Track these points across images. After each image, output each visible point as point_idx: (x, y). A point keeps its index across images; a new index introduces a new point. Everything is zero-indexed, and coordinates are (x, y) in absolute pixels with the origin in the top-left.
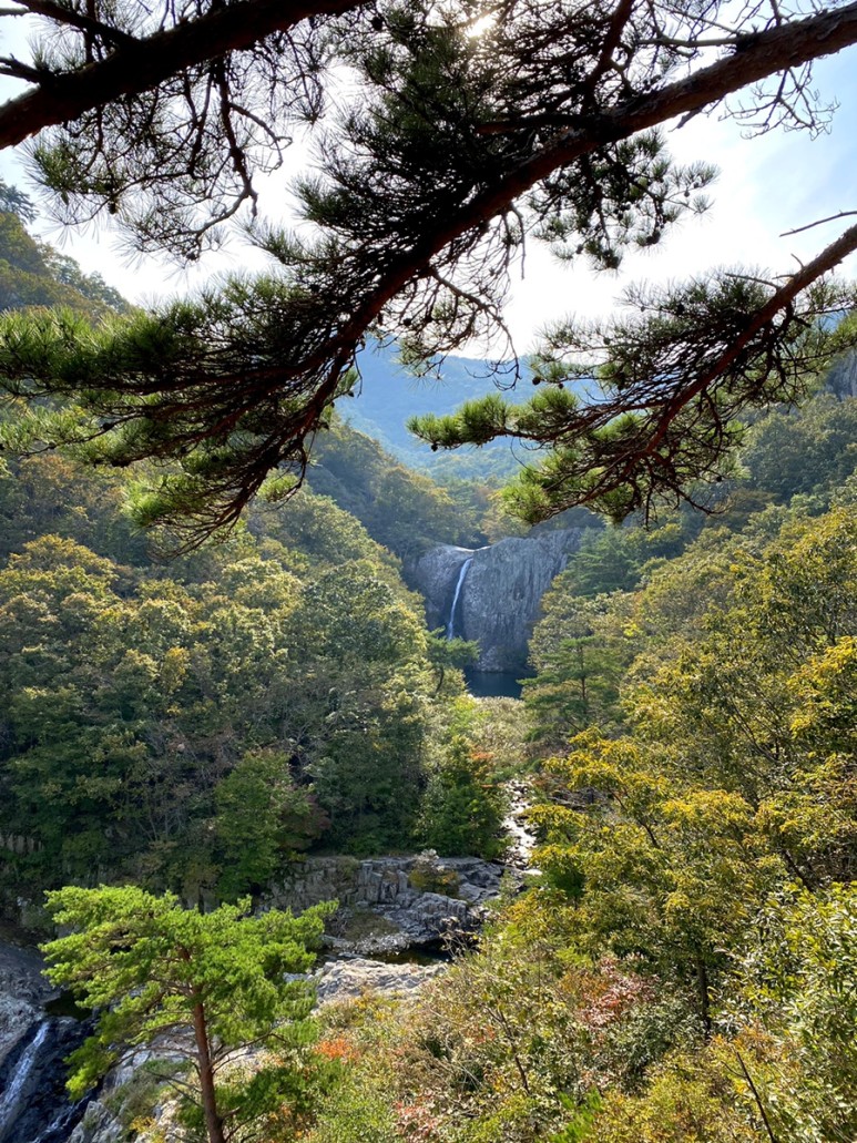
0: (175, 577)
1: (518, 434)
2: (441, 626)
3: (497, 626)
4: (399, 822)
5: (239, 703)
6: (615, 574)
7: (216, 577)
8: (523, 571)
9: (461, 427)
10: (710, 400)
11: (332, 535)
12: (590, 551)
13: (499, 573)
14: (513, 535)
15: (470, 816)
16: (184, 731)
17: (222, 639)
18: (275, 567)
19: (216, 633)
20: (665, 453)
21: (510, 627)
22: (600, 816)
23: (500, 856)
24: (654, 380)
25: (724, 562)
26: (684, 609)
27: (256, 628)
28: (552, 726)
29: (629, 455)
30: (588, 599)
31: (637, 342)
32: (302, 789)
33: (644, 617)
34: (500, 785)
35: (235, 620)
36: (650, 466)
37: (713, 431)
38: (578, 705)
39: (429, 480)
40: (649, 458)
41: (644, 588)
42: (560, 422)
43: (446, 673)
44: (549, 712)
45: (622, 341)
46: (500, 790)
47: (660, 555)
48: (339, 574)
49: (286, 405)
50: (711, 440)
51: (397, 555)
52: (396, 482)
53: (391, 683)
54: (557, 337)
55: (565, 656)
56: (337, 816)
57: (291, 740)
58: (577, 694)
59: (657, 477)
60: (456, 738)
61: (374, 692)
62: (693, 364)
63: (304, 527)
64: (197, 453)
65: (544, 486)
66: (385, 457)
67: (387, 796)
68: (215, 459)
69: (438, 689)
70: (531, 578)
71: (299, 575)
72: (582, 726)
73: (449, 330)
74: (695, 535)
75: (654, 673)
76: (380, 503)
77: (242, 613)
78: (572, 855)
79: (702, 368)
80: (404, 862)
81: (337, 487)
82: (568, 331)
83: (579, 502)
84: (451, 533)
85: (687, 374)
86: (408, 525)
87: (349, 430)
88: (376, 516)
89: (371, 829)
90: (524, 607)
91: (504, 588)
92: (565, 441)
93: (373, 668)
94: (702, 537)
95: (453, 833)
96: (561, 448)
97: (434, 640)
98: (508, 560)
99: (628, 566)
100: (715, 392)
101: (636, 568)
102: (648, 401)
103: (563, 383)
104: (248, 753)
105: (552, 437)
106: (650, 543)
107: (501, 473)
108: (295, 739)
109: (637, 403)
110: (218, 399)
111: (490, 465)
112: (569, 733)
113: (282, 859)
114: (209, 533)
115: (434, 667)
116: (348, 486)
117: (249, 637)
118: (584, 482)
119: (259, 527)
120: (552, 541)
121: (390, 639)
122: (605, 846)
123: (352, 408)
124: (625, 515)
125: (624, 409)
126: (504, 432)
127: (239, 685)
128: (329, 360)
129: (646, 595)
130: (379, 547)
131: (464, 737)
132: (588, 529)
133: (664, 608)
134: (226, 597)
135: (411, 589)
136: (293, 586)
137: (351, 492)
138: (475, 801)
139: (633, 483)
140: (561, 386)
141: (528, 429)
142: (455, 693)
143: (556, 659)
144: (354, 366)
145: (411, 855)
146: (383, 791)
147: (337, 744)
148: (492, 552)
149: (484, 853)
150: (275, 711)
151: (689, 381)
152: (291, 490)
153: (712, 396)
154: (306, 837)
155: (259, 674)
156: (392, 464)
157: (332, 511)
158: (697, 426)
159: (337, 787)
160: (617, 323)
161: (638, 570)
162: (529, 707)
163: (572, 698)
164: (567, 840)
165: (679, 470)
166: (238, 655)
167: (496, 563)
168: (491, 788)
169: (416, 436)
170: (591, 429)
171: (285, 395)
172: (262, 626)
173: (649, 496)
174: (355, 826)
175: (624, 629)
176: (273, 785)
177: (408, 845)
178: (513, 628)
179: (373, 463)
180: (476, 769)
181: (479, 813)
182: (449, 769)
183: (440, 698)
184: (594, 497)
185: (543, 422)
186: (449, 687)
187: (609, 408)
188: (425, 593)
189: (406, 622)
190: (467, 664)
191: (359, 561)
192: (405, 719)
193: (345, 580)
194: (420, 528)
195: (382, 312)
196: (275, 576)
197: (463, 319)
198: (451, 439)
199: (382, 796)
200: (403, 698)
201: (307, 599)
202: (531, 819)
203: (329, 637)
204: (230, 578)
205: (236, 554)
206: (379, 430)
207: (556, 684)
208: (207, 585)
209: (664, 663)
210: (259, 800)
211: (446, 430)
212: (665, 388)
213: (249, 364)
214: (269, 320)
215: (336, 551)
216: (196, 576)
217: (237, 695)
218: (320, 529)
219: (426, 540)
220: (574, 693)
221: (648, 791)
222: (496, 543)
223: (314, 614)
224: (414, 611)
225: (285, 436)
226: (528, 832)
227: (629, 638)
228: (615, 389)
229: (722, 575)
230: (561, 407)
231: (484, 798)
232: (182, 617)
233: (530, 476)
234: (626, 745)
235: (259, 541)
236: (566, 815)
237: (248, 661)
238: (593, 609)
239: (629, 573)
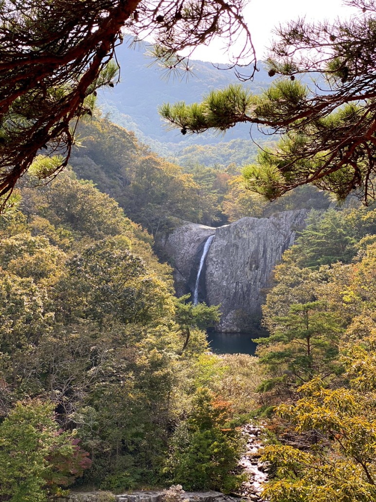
1: (256, 121)
2: (187, 293)
3: (235, 293)
4: (150, 462)
5: (12, 359)
6: (336, 249)
8: (258, 246)
9: (207, 114)
11: (92, 214)
12: (315, 229)
13: (237, 248)
14: (249, 215)
15: (211, 455)
18: (44, 242)
21: (246, 295)
22: (321, 454)
23: (237, 490)
24: (374, 74)
27: (27, 294)
28: (282, 378)
29: (351, 140)
30: (313, 270)
31: (359, 40)
32: (66, 433)
33: (360, 285)
34: (237, 429)
35: (8, 288)
36: (369, 150)
38: (304, 361)
39: (178, 167)
40: (368, 143)
41: (360, 261)
42: (291, 110)
43: (192, 333)
44: (279, 366)
45: (346, 38)
46: (237, 433)
47: (374, 233)
48: (99, 248)
49: (54, 92)
51: (150, 232)
52: (149, 169)
53: (144, 342)
54: (290, 34)
55: (293, 318)
56: (97, 457)
57: (58, 392)
58: (303, 350)
60: (200, 389)
61: (129, 350)
63: (69, 207)
65: (279, 167)
66: (139, 146)
67: (140, 439)
69: (184, 348)
70: (265, 252)
71: (65, 249)
72: (307, 378)
73: (196, 27)
75: (368, 333)
76: (135, 186)
78: (298, 488)
80: (155, 496)
81: (98, 173)
82: (299, 29)
83: (308, 181)
84: (196, 213)
86: (159, 206)
87: (108, 123)
88: (131, 198)
89: (126, 468)
90: (259, 277)
91: (242, 261)
92: (296, 127)
93: (129, 329)
95: (197, 470)
96: (293, 133)
97: (181, 305)
98: (245, 236)
99: (346, 242)
101: (353, 244)
102: (367, 92)
103: (295, 75)
104: (19, 402)
105: (285, 123)
106: (365, 223)
107: (239, 162)
108: (61, 390)
109: (358, 94)
111: (230, 155)
112: (296, 385)
113: (49, 495)
115: (181, 328)
116: (107, 172)
117: (20, 303)
118: (313, 163)
119: (30, 207)
120: (283, 220)
121: (143, 304)
122: (327, 480)
123: (111, 104)
124: (348, 192)
125: (347, 100)
126: (244, 119)
127: (11, 344)
128: (91, 52)
129: (361, 266)
130: (134, 225)
131: (206, 388)
132: (313, 210)
135: (161, 261)
136: (59, 259)
137: (110, 177)
138: (215, 443)
139: (354, 165)
140: (293, 78)
141: (265, 116)
142: (199, 351)
143: (286, 321)
144: (113, 59)
145: (161, 490)
146: (137, 435)
147: (97, 395)
148: (231, 230)
149: (223, 487)
150: (43, 366)
152: (58, 168)
154: (70, 475)
155: (29, 334)
156: (145, 153)
157: (94, 193)
159: (98, 432)
160: (342, 23)
161: (355, 245)
163: (299, 355)
164: (294, 476)
166: (10, 318)
167: (235, 239)
168: (230, 432)
169: (168, 121)
170: (319, 117)
171: (52, 83)
172: (32, 294)
173: (368, 176)
174: (112, 465)
175: (343, 295)
176: (41, 431)
177: (158, 481)
178: (248, 295)
179: (129, 152)
180: (217, 415)
181: (219, 453)
182: (194, 416)
183: (186, 355)
184: (321, 177)
185: (277, 110)
186: (194, 346)
187: (333, 98)
188: (174, 265)
189: (157, 290)
190: (209, 326)
191: (116, 237)
192: (156, 373)
193: (104, 253)
194: (170, 208)
195: (137, 10)
196: (43, 250)
197: (208, 18)
198: (198, 124)
199: (136, 439)
200: (154, 356)
201: (72, 270)
202: (264, 457)
203: (91, 303)
204: (4, 251)
205: (10, 231)
206: (134, 124)
207: (285, 343)
210: (30, 444)
211: (194, 116)
213: (20, 54)
214: (38, 16)
215: (97, 228)
217: (10, 352)
218: (83, 209)
219: (174, 219)
220: (301, 350)
221: (364, 433)
222: (234, 222)
223: (77, 283)
224: (164, 280)
225: (53, 120)
226: (260, 469)
227: (347, 304)
228: (339, 82)
230: (293, 98)
231: (223, 440)
233: (267, 158)
234: (345, 394)
235: (29, 220)
236: (293, 454)
237: (20, 323)
238: (316, 278)
239: (348, 248)
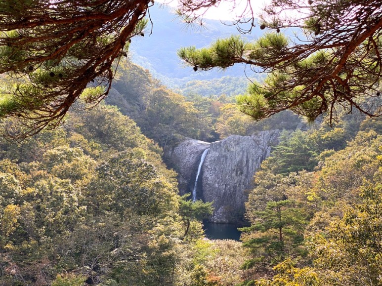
0: (12, 158)
1: (250, 62)
2: (188, 193)
3: (225, 193)
5: (53, 242)
6: (302, 160)
7: (39, 158)
8: (242, 157)
10: (375, 43)
11: (117, 131)
12: (286, 145)
13: (226, 158)
14: (236, 133)
16: (15, 261)
17: (42, 200)
18: (79, 152)
19: (38, 196)
20: (344, 77)
21: (233, 194)
24: (340, 29)
25: (372, 153)
26: (346, 183)
27: (66, 192)
28: (260, 259)
29: (321, 78)
30: (284, 176)
33: (320, 188)
35: (51, 187)
36: (334, 85)
37: (375, 63)
38: (277, 245)
39: (182, 96)
40: (333, 80)
41: (320, 169)
42: (277, 55)
43: (191, 223)
44: (258, 250)
47: (330, 148)
48: (121, 157)
49: (101, 40)
50: (374, 69)
51: (160, 145)
52: (160, 98)
53: (154, 229)
55: (269, 212)
57: (88, 267)
58: (277, 238)
59: (339, 92)
60: (197, 266)
61: (143, 235)
62: (365, 19)
63: (99, 126)
64: (40, 70)
65: (266, 97)
66: (152, 81)
68: (52, 74)
69: (185, 235)
70: (247, 161)
71: (96, 158)
72: (280, 259)
74: (353, 136)
75: (327, 224)
76: (149, 110)
77: (56, 183)
79: (370, 22)
81: (121, 100)
83: (286, 108)
84: (195, 132)
85: (361, 26)
86: (167, 126)
87: (129, 63)
88: (146, 120)
90: (243, 181)
91: (230, 168)
92: (279, 67)
93: (143, 220)
94: (358, 137)
96: (276, 72)
97: (184, 202)
98: (232, 149)
99: (310, 155)
100: (377, 38)
101: (315, 156)
102: (334, 43)
103: (280, 29)
104: (58, 275)
105: (272, 65)
106: (324, 140)
107: (228, 93)
108: (90, 266)
109: (327, 44)
110: (56, 35)
111: (221, 88)
112: (271, 264)
114: (47, 123)
115: (183, 219)
116: (128, 100)
117: (61, 198)
118: (291, 95)
120: (261, 138)
121: (154, 201)
124: (316, 116)
125: (319, 48)
126: (241, 61)
127: (53, 230)
128: (130, 12)
129: (321, 173)
130: (148, 140)
131: (202, 266)
132: (284, 130)
133: (333, 182)
134: (46, 172)
135: (168, 168)
136: (91, 165)
137: (131, 103)
139: (322, 96)
140: (278, 31)
141: (256, 59)
142: (196, 237)
143: (263, 215)
147: (118, 270)
148: (222, 145)
150: (77, 248)
151: (361, 31)
152: (101, 96)
153: (376, 41)
155: (67, 223)
156: (157, 86)
157: (118, 116)
158: (365, 60)
161: (316, 158)
162: (246, 246)
163: (273, 241)
165: (352, 88)
166: (52, 210)
167: (225, 151)
170: (297, 60)
172: (69, 191)
173: (332, 104)
175: (307, 195)
178: (235, 194)
179: (145, 85)
183: (187, 240)
184: (297, 105)
185: (266, 55)
186: (193, 233)
187: (309, 47)
188: (178, 171)
189: (165, 190)
190: (205, 217)
191: (134, 149)
192: (164, 253)
193: (125, 161)
194: (175, 128)
196: (79, 158)
198: (206, 63)
200: (163, 240)
201: (100, 174)
203: (114, 199)
204: (48, 159)
205: (53, 143)
206: (149, 64)
207: (263, 231)
208: (33, 163)
209: (333, 218)
211: (204, 57)
212: (346, 35)
213: (78, 13)
215: (120, 142)
216: (25, 158)
217: (52, 237)
218: (109, 128)
219: (179, 136)
220: (275, 237)
222: (225, 139)
223: (104, 183)
224: (170, 182)
227: (310, 202)
228: (313, 34)
229: (371, 162)
230: (278, 46)
232: (16, 184)
233: (255, 89)
234: (310, 272)
235: (69, 135)
237: (59, 214)
238: (287, 182)
239: (311, 159)
